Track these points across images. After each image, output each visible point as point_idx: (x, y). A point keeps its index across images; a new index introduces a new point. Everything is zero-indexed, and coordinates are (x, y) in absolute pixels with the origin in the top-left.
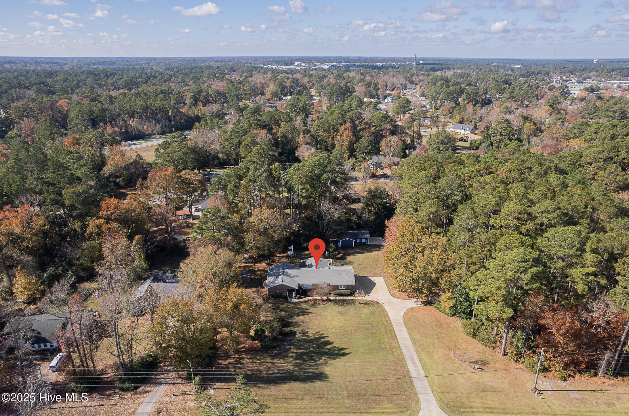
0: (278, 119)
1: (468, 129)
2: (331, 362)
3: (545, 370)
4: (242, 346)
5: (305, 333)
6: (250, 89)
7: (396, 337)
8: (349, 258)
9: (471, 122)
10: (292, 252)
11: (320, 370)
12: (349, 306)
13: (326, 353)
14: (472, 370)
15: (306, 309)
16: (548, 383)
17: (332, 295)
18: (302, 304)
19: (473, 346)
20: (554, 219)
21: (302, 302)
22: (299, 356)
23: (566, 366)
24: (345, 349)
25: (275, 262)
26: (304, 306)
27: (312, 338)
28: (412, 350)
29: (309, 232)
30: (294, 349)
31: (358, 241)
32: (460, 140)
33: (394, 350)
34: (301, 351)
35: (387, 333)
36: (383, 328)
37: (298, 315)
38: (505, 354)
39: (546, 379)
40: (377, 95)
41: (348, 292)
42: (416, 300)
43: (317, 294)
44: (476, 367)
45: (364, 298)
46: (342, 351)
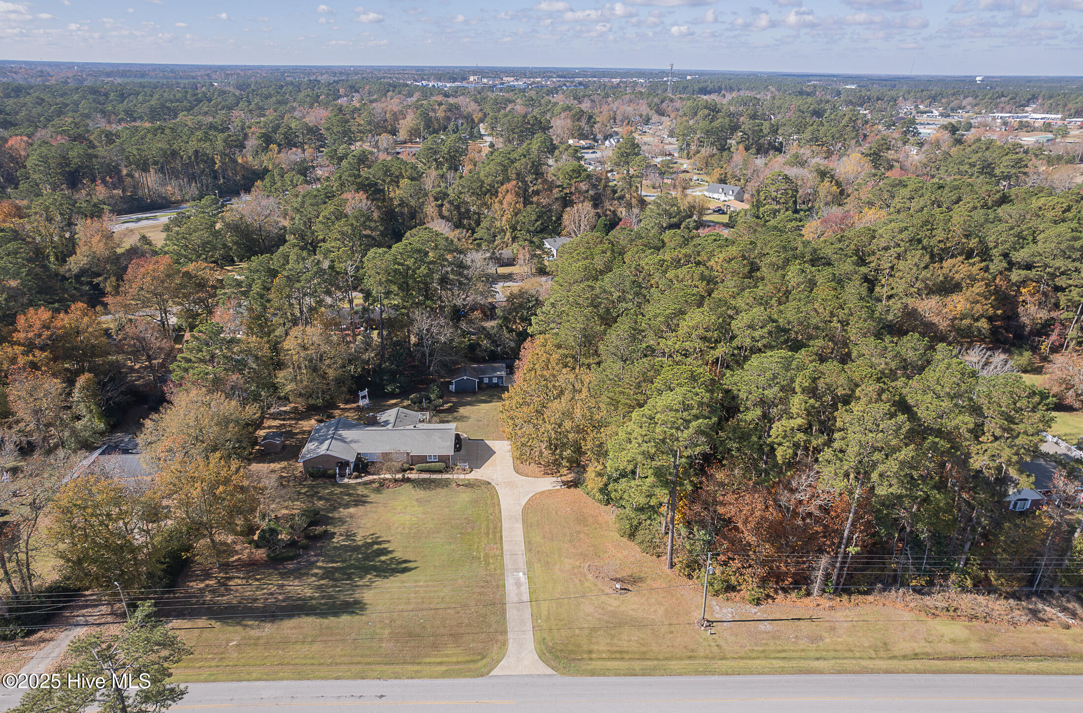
0: (397, 174)
1: (731, 192)
2: (380, 582)
3: (731, 588)
4: (236, 557)
5: (349, 536)
6: (369, 123)
7: (502, 539)
8: (463, 411)
9: (739, 180)
10: (367, 401)
11: (357, 596)
12: (439, 490)
13: (374, 568)
14: (610, 591)
15: (363, 496)
16: (730, 609)
17: (414, 472)
18: (360, 488)
19: (625, 553)
20: (762, 337)
21: (359, 484)
22: (328, 574)
23: (764, 582)
24: (410, 561)
25: (334, 417)
26: (361, 491)
27: (360, 543)
28: (522, 560)
29: (397, 366)
30: (323, 561)
31: (486, 381)
32: (715, 211)
33: (491, 561)
34: (335, 565)
35: (487, 534)
36: (483, 526)
37: (347, 506)
38: (672, 565)
39: (730, 603)
40: (592, 134)
41: (442, 465)
42: (555, 479)
43: (389, 470)
44: (618, 586)
45: (467, 476)
46: (404, 565)
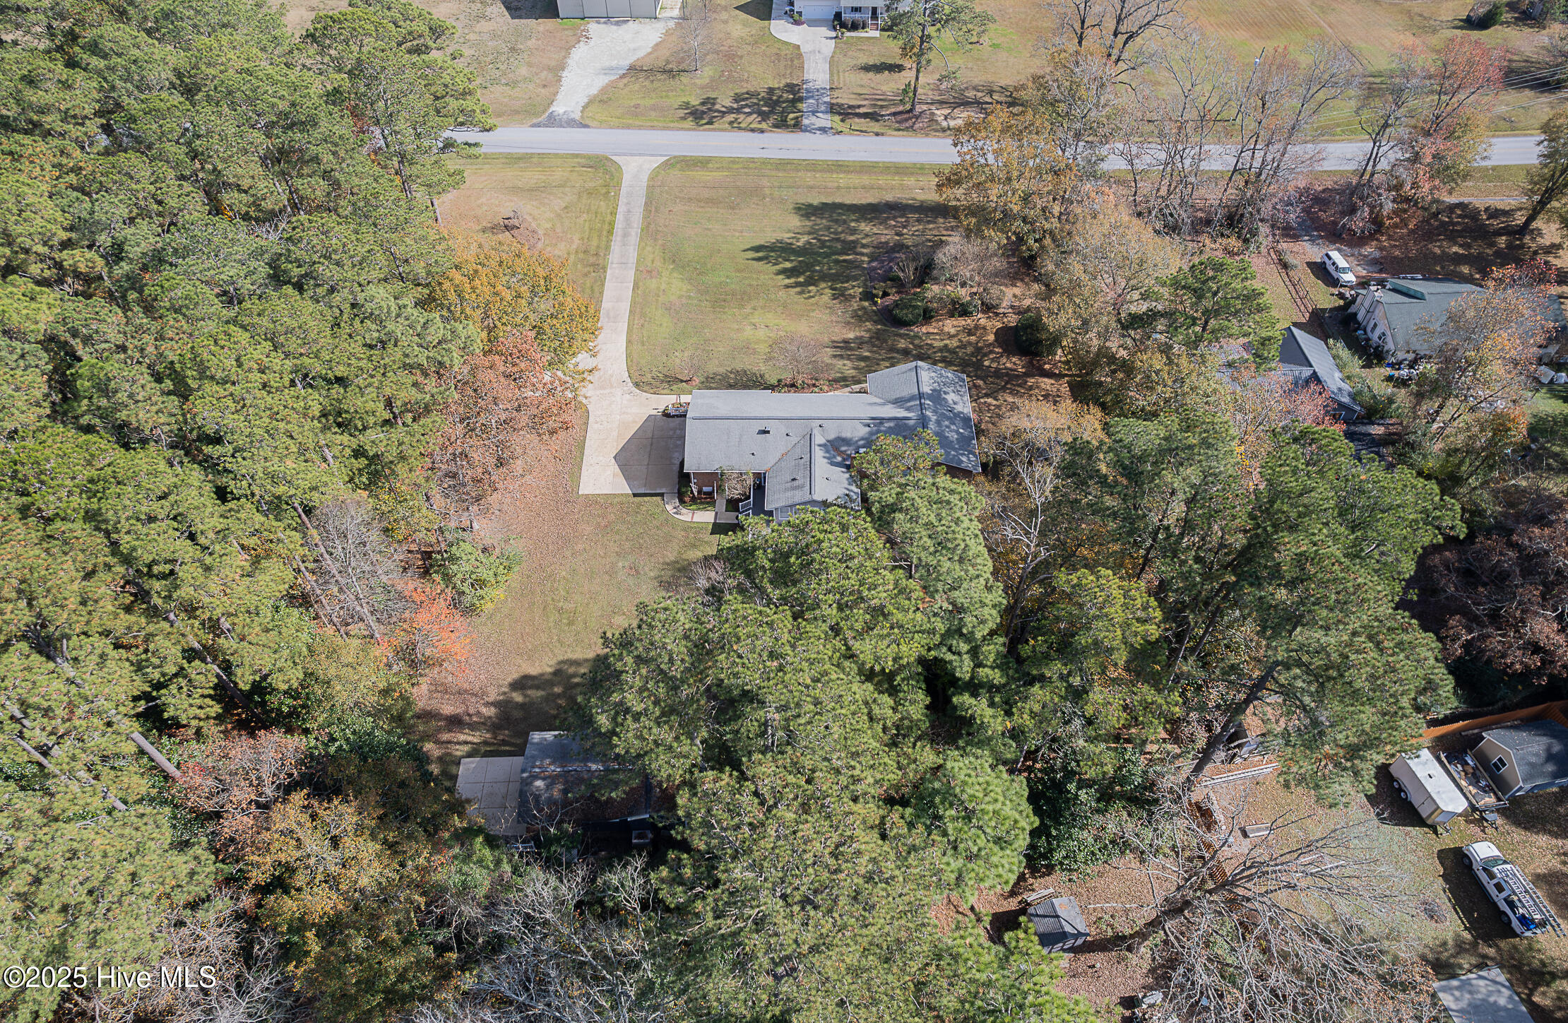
2: (786, 236)
5: (840, 296)
7: (635, 283)
11: (808, 223)
12: (722, 371)
13: (794, 252)
15: (841, 357)
22: (849, 247)
24: (754, 259)
26: (847, 366)
27: (823, 285)
30: (862, 263)
34: (846, 255)
37: (860, 342)
45: (671, 400)
46: (760, 254)
